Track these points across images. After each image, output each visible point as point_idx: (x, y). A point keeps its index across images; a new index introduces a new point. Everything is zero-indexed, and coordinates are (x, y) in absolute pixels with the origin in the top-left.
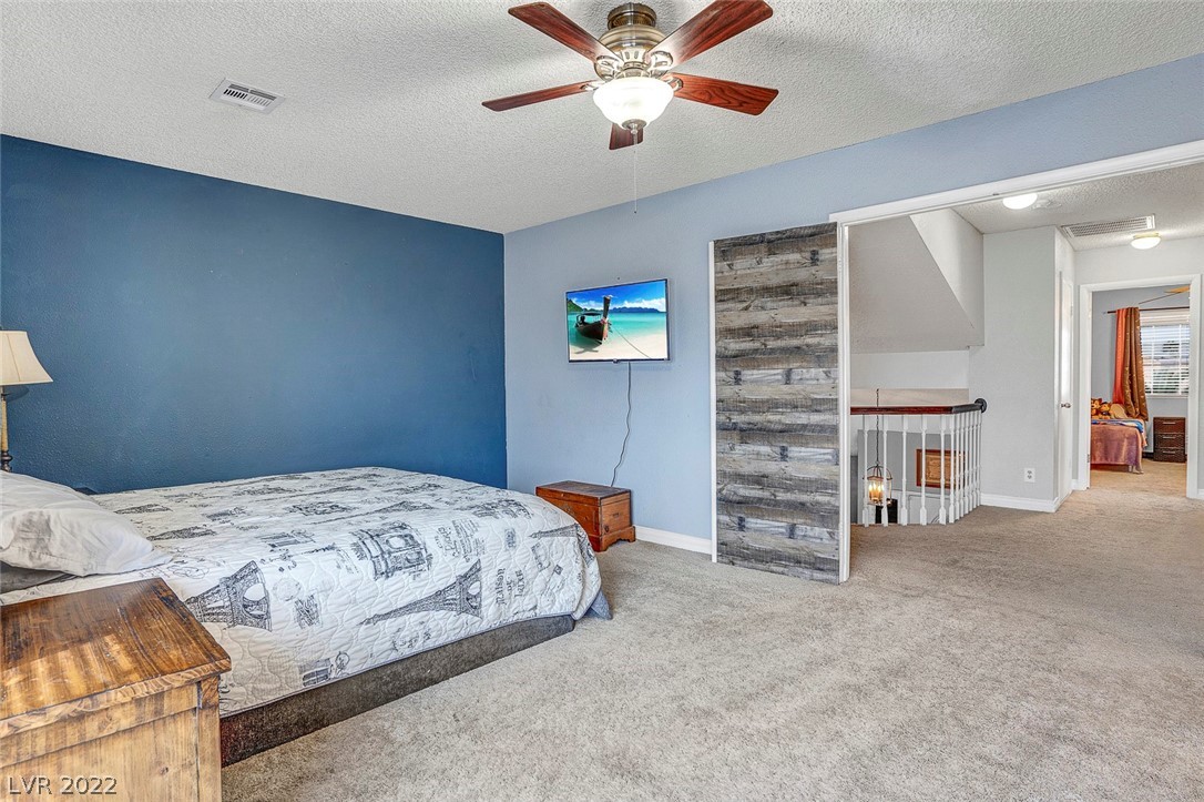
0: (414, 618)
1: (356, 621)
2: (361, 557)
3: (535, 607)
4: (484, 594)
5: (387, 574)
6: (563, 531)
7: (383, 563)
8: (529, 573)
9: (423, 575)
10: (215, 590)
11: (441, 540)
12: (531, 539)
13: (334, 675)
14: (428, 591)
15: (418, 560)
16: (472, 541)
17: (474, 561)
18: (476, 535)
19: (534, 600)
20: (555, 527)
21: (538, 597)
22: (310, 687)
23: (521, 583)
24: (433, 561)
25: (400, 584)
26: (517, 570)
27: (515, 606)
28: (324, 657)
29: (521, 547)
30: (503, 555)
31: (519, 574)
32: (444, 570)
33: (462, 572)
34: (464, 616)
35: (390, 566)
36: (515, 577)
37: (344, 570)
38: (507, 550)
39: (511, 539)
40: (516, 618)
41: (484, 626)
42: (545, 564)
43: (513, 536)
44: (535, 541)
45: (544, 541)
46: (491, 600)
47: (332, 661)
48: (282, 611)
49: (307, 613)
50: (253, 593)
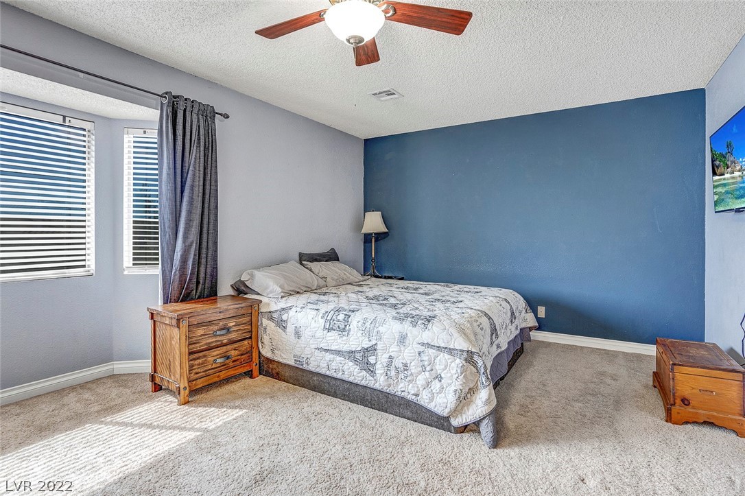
0: (339, 359)
1: (313, 346)
2: (322, 318)
3: (417, 395)
4: (378, 366)
5: (329, 330)
6: (451, 351)
7: (328, 324)
8: (413, 369)
9: (345, 338)
10: (276, 311)
11: (360, 323)
12: (419, 346)
13: (305, 367)
14: (346, 348)
15: (343, 330)
16: (376, 330)
17: (374, 342)
18: (380, 328)
19: (416, 389)
20: (442, 345)
21: (421, 389)
22: (296, 365)
23: (406, 372)
24: (351, 333)
25: (333, 338)
26: (404, 362)
27: (402, 385)
28: (302, 356)
29: (410, 348)
30: (394, 348)
31: (405, 365)
32: (355, 340)
33: (366, 346)
34: (364, 373)
35: (331, 326)
36: (401, 365)
37: (314, 321)
38: (398, 345)
39: (402, 339)
40: (403, 394)
41: (377, 386)
42: (428, 369)
43: (405, 338)
44: (421, 349)
45: (431, 351)
46: (382, 371)
47: (305, 359)
48: (290, 329)
49: (298, 334)
50: (284, 317)
